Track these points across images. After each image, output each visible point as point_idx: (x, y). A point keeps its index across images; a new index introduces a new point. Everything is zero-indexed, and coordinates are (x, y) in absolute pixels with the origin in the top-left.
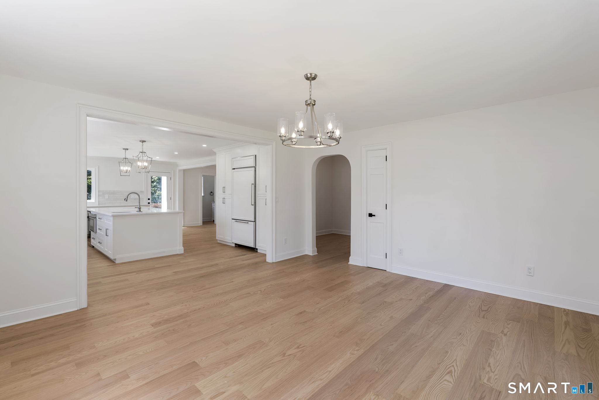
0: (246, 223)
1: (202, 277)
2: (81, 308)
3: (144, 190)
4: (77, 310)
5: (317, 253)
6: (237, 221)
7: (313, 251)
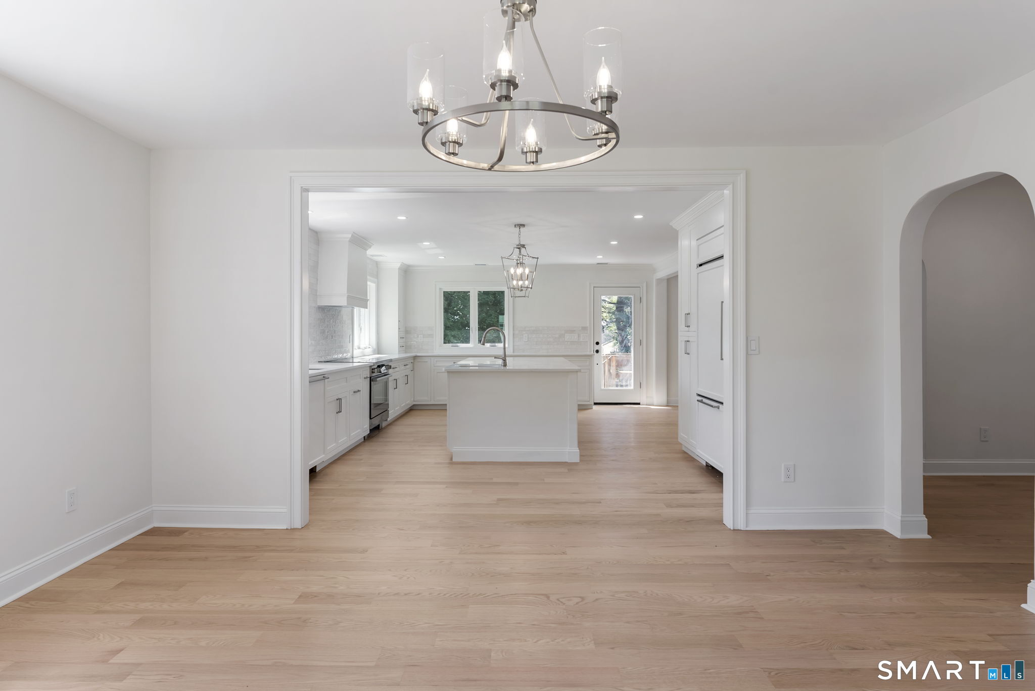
0: (712, 406)
1: (529, 523)
2: (292, 528)
3: (588, 325)
4: (286, 528)
5: (929, 534)
6: (705, 400)
7: (904, 525)
